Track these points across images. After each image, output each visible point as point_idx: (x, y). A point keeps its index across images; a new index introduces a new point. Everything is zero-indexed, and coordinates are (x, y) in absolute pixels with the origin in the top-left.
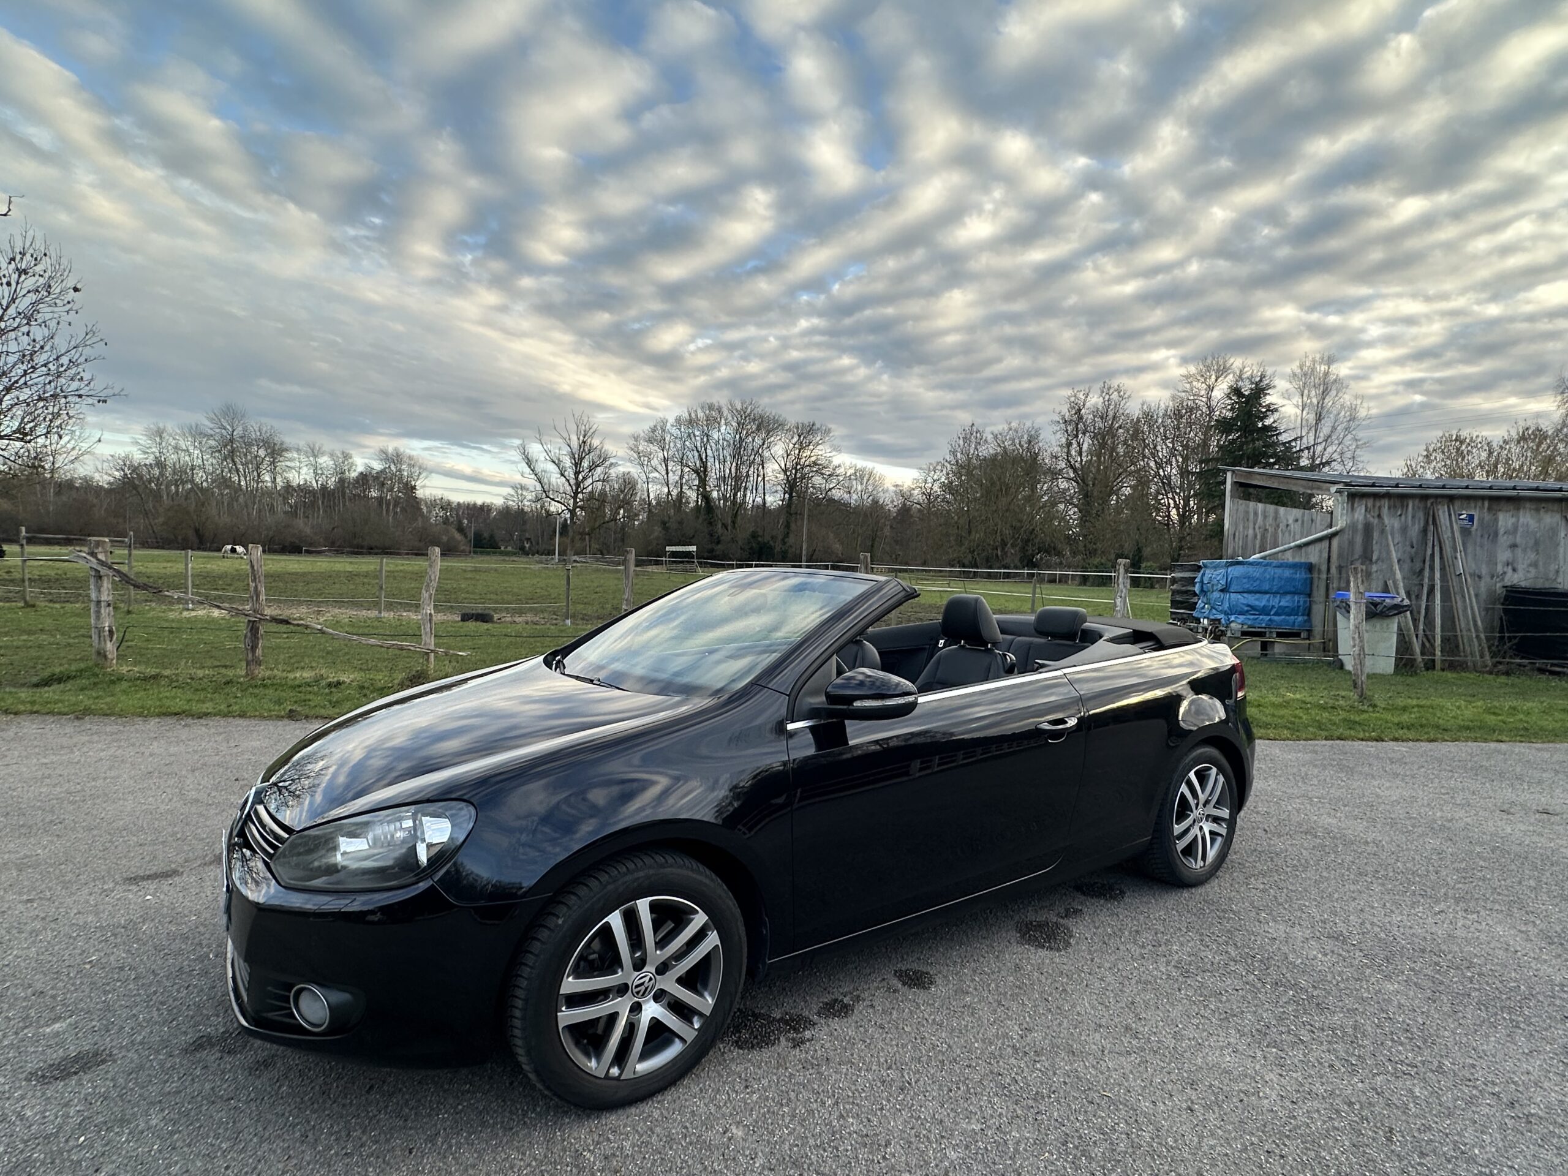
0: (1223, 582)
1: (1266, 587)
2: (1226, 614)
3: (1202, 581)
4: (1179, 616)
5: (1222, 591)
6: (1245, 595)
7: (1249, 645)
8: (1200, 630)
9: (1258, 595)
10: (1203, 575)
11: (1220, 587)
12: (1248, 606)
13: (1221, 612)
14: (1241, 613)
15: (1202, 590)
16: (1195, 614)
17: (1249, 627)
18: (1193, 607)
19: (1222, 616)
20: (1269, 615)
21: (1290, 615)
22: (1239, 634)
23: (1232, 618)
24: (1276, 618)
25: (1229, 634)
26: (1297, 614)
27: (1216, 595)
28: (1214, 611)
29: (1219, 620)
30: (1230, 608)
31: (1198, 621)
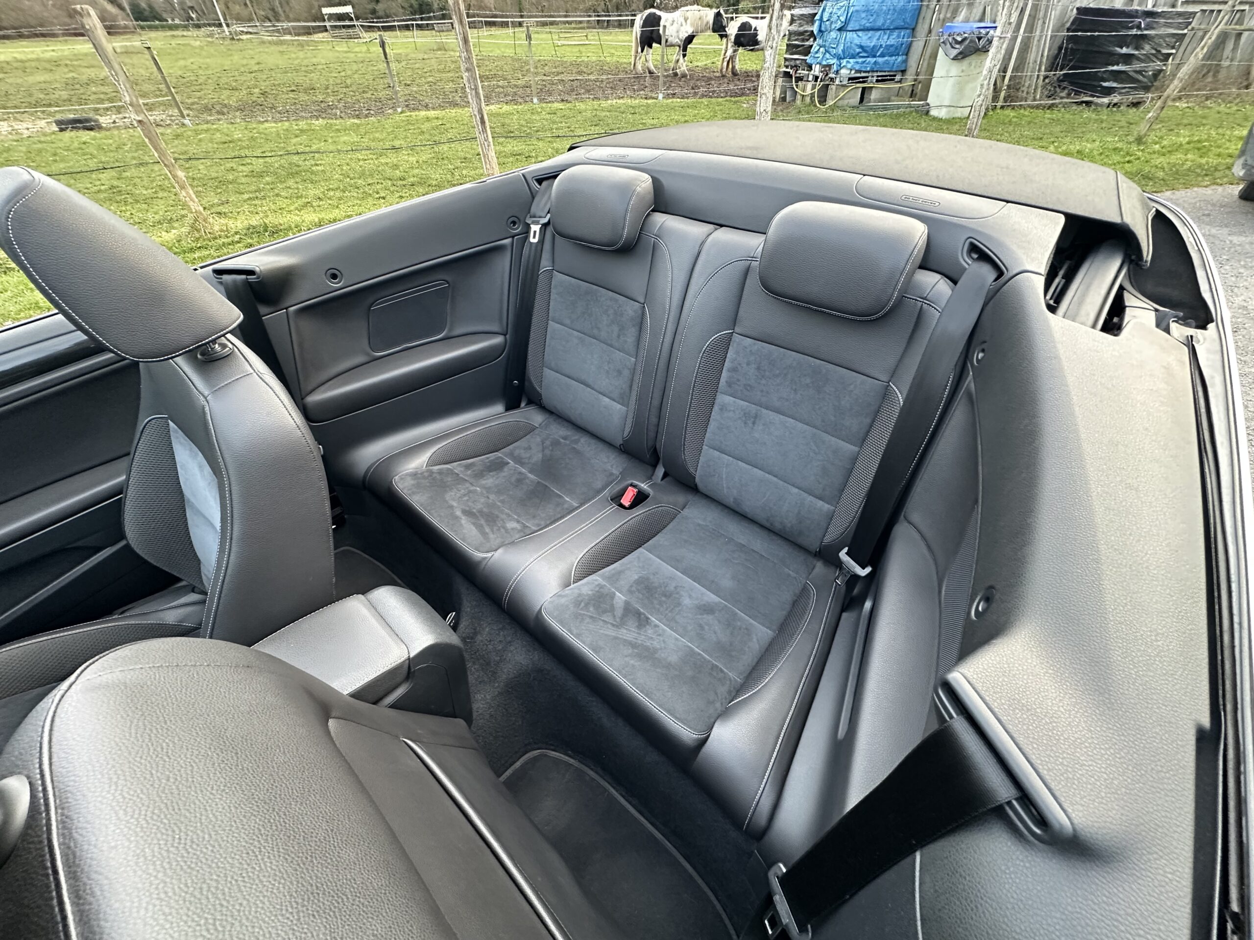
0: (843, 19)
1: (879, 23)
2: (840, 58)
3: (821, 19)
4: (792, 63)
5: (840, 30)
6: (860, 33)
7: (852, 92)
8: (811, 78)
9: (870, 33)
10: (824, 10)
11: (839, 25)
12: (861, 47)
13: (835, 56)
14: (853, 57)
15: (820, 31)
16: (809, 59)
17: (858, 71)
18: (807, 51)
19: (834, 61)
20: (874, 56)
21: (891, 56)
22: (845, 82)
23: (844, 62)
24: (880, 60)
25: (837, 82)
26: (898, 55)
27: (833, 34)
28: (828, 55)
29: (830, 66)
30: (843, 51)
31: (810, 67)
